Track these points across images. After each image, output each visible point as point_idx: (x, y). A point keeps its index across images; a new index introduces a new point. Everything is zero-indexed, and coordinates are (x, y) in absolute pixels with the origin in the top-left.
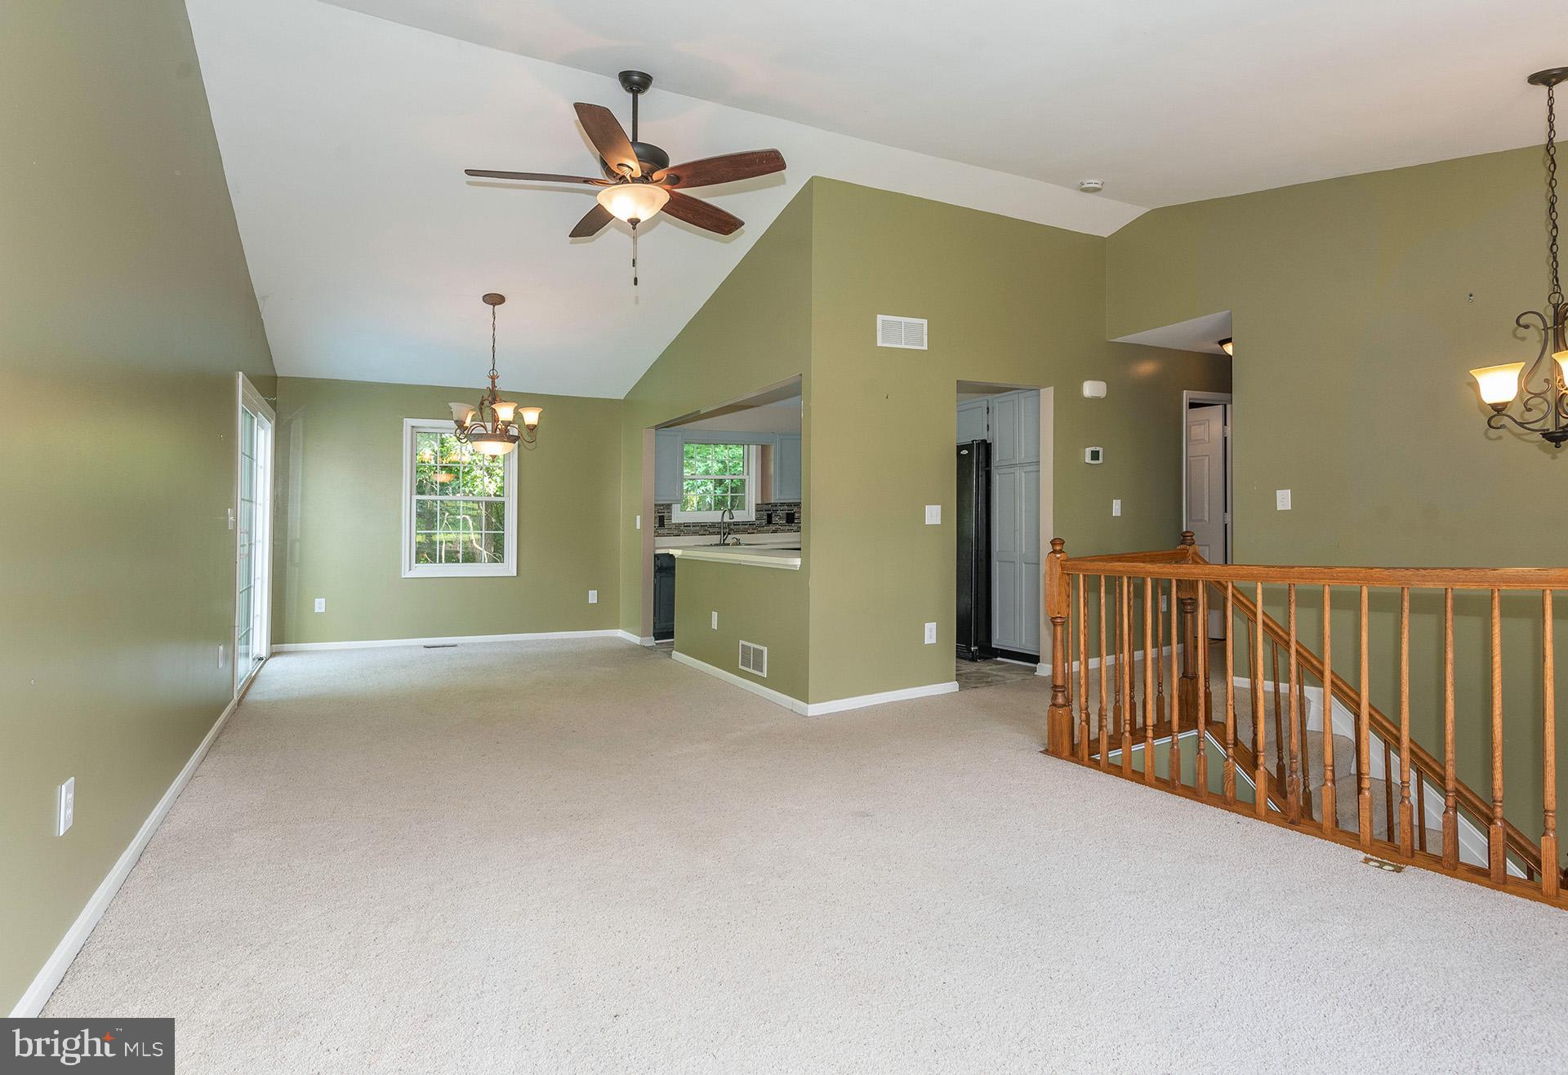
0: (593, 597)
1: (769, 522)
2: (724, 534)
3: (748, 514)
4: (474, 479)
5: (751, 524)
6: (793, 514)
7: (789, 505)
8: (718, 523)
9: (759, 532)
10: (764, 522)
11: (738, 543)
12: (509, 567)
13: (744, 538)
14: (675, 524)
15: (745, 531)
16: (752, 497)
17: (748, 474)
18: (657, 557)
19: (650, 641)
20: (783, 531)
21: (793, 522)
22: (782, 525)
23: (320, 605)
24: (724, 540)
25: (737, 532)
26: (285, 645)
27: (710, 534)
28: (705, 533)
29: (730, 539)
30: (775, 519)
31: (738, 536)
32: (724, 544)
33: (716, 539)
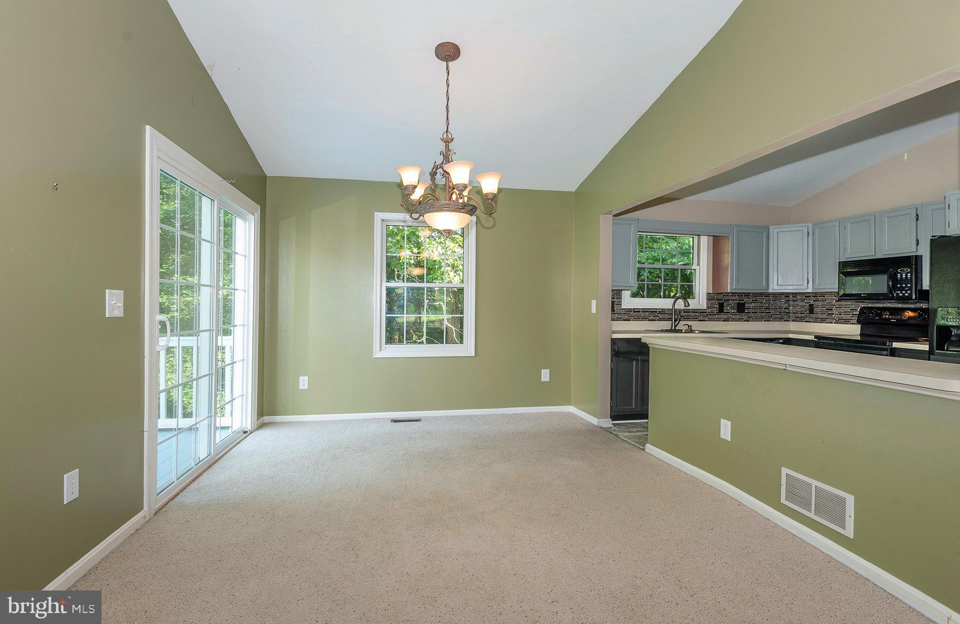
0: (545, 375)
1: (721, 309)
2: (676, 320)
3: (700, 301)
4: (443, 273)
5: (702, 312)
6: (744, 304)
7: (740, 294)
8: (668, 310)
9: (710, 320)
10: (715, 310)
11: (690, 331)
12: (467, 348)
13: (695, 325)
14: (625, 309)
15: (694, 319)
16: (702, 285)
17: (698, 264)
18: (614, 341)
19: (607, 423)
20: (734, 320)
21: (744, 312)
22: (733, 314)
23: (304, 383)
24: (675, 326)
25: (687, 319)
26: (277, 417)
27: (660, 320)
28: (654, 318)
29: (682, 325)
30: (727, 308)
31: (689, 323)
32: (676, 331)
33: (667, 325)
